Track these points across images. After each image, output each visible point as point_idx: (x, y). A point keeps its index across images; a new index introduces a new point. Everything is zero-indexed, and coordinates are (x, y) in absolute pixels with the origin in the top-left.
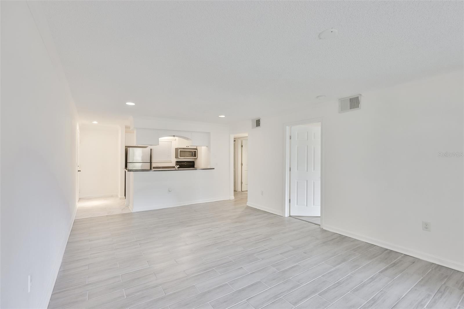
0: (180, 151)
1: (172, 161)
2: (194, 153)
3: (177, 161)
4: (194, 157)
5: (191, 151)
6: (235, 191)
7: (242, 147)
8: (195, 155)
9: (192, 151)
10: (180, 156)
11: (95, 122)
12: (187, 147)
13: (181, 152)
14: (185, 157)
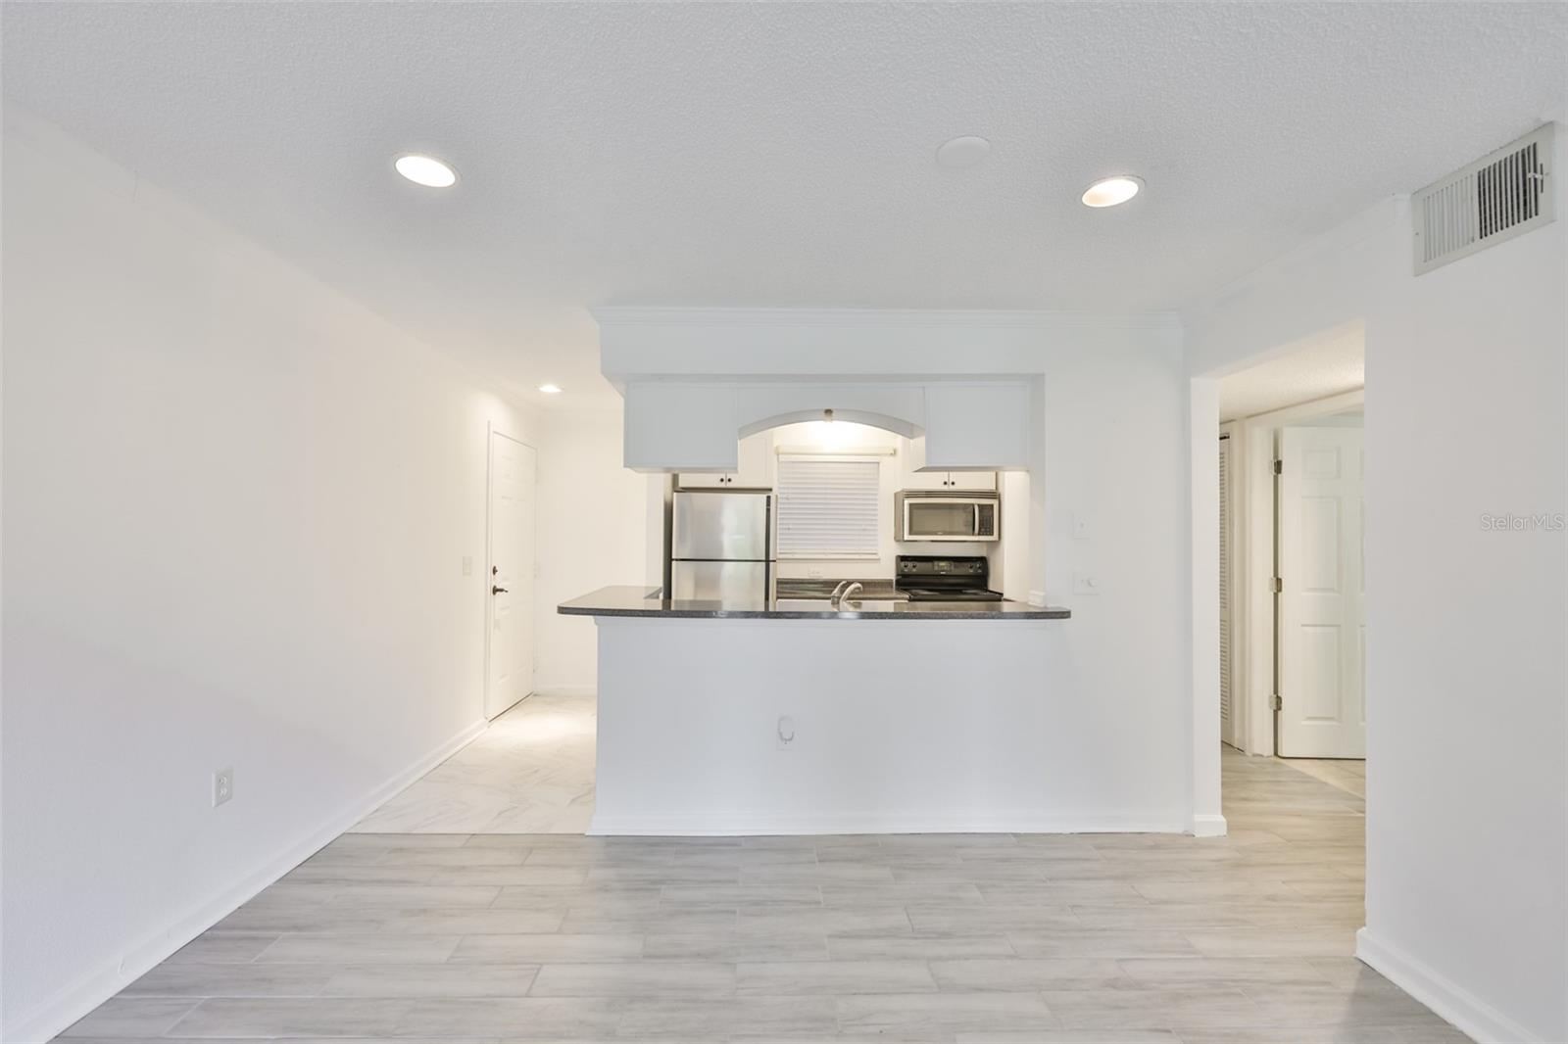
0: (911, 505)
1: (880, 555)
2: (985, 517)
3: (902, 554)
4: (979, 534)
5: (965, 506)
6: (1226, 745)
7: (1278, 467)
8: (986, 527)
9: (973, 505)
10: (911, 533)
11: (550, 389)
12: (946, 488)
13: (915, 511)
14: (936, 534)
